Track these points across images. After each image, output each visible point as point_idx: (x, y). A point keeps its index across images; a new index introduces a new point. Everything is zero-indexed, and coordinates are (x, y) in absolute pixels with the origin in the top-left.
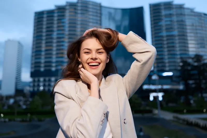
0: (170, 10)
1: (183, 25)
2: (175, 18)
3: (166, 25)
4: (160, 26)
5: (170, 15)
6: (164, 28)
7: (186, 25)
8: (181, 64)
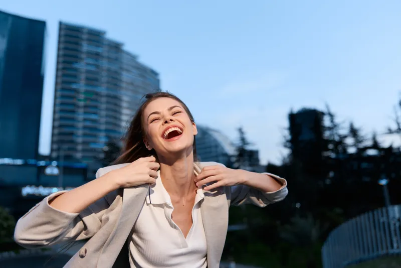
0: (98, 46)
1: (116, 79)
2: (105, 64)
3: (88, 72)
4: (76, 70)
5: (97, 55)
6: (83, 76)
7: (121, 81)
8: (106, 148)
